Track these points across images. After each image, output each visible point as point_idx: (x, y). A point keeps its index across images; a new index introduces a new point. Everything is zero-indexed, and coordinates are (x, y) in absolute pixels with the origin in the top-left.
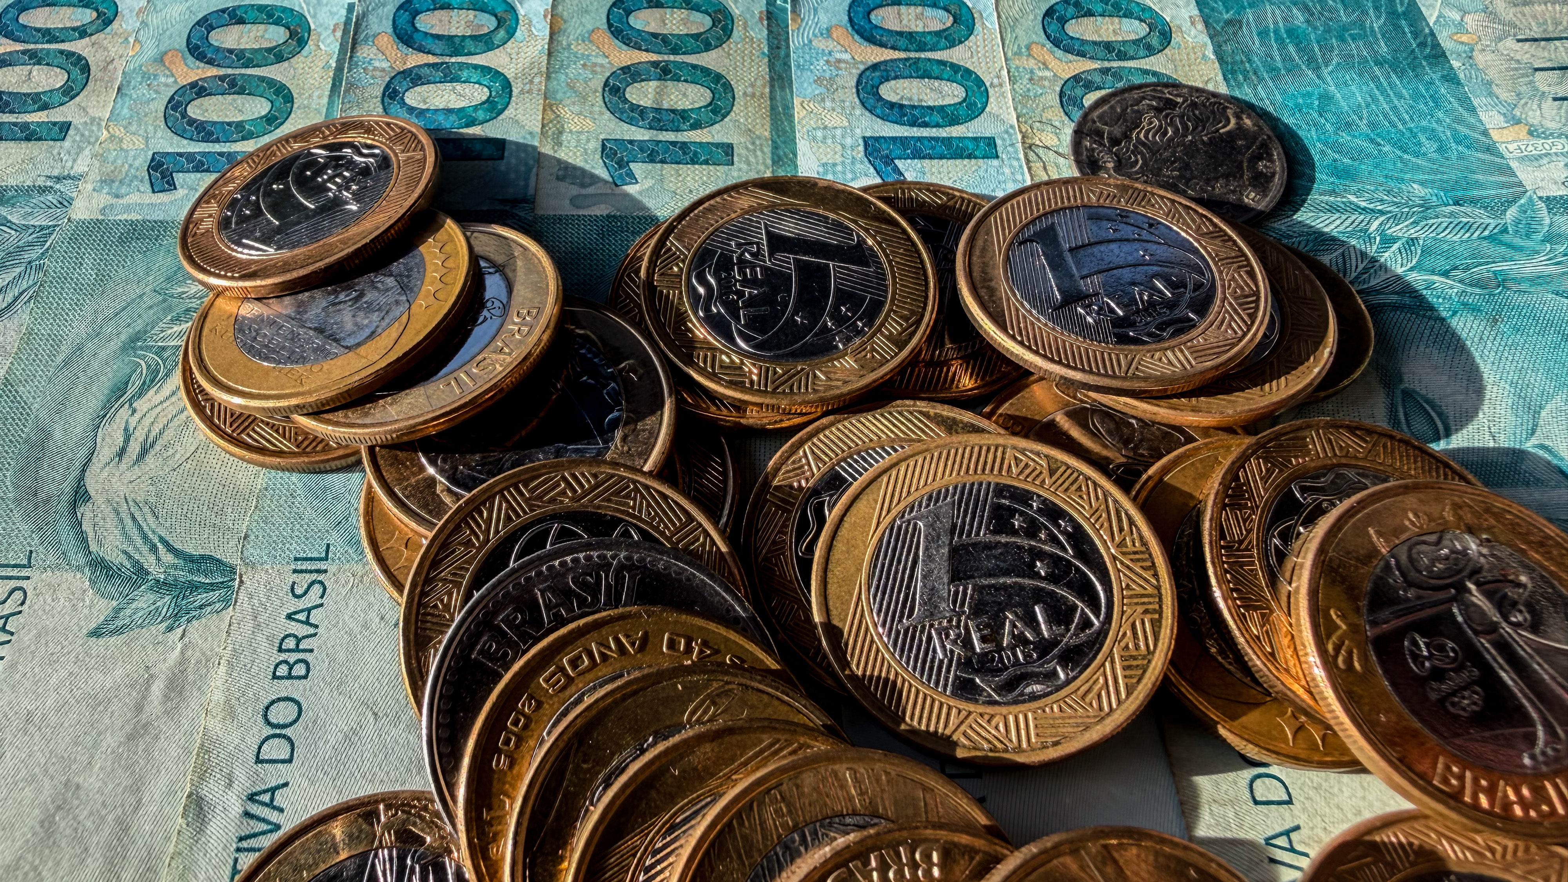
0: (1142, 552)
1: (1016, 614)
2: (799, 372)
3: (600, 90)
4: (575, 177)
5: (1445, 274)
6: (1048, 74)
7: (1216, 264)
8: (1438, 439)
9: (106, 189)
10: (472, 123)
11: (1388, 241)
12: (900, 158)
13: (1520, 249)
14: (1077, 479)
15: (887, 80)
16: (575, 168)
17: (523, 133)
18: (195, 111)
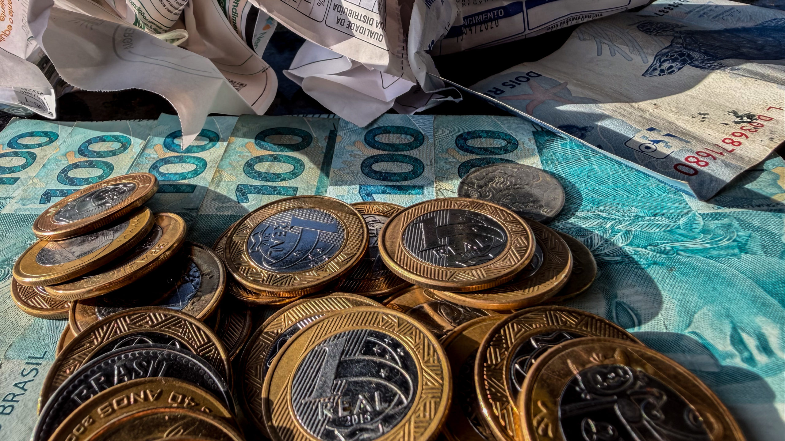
0: (438, 366)
1: (364, 397)
2: (287, 277)
3: (243, 165)
4: (221, 199)
5: (645, 247)
6: (454, 160)
7: (510, 233)
8: (633, 326)
9: (21, 202)
10: (185, 178)
11: (615, 232)
12: (375, 194)
13: (687, 237)
14: (411, 329)
15: (377, 162)
16: (222, 196)
17: (206, 182)
18: (71, 174)
